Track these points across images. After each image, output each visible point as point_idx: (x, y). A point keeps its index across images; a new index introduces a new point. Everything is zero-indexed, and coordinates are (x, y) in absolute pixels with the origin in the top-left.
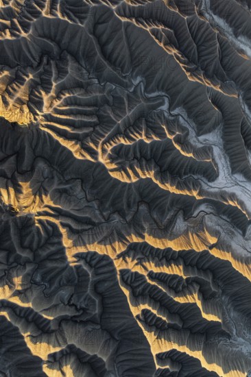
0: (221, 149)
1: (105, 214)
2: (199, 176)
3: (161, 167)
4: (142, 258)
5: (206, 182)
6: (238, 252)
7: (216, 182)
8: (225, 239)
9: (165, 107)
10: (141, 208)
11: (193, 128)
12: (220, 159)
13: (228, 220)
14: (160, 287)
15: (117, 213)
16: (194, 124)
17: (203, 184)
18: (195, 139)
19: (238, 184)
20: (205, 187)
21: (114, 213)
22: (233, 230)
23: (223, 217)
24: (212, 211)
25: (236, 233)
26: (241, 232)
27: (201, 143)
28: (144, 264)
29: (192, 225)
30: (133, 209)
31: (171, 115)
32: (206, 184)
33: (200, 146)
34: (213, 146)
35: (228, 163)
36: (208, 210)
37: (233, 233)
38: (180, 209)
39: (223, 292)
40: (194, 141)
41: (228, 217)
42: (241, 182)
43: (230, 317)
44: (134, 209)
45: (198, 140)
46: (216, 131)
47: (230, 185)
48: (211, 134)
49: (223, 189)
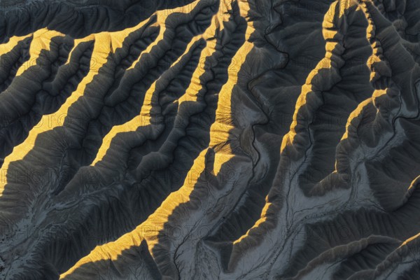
0: (344, 206)
1: (282, 6)
2: (309, 159)
3: (330, 91)
4: (221, 42)
5: (301, 172)
6: (184, 224)
7: (298, 189)
8: (210, 199)
9: (405, 111)
10: (281, 55)
11: (377, 156)
12: (331, 203)
13: (237, 208)
14: (179, 59)
15: (281, 22)
16: (382, 157)
17: (299, 163)
18: (362, 157)
19: (289, 236)
20: (293, 167)
21: (281, 18)
22: (220, 217)
23: (245, 196)
24: (256, 177)
25: (215, 221)
26: (213, 233)
27: (356, 168)
28: (215, 41)
29: (243, 136)
30: (281, 44)
31: (394, 119)
32: (297, 171)
33: (352, 165)
34: (350, 189)
35: (324, 219)
36: (259, 169)
37: (215, 216)
38: (269, 119)
39: (130, 187)
40: (359, 155)
41: (242, 208)
42: (292, 244)
43: (85, 199)
44: (281, 46)
45: (360, 163)
46: (373, 199)
47: (289, 219)
48: (368, 188)
49: (285, 204)
